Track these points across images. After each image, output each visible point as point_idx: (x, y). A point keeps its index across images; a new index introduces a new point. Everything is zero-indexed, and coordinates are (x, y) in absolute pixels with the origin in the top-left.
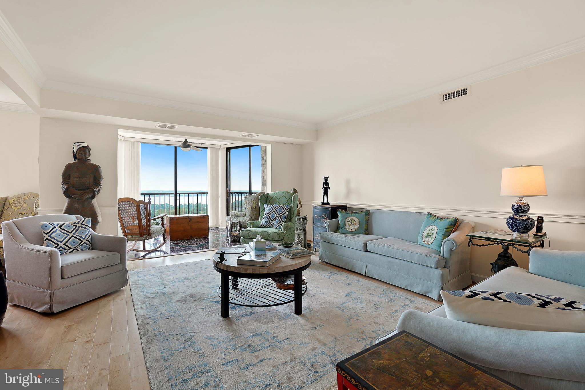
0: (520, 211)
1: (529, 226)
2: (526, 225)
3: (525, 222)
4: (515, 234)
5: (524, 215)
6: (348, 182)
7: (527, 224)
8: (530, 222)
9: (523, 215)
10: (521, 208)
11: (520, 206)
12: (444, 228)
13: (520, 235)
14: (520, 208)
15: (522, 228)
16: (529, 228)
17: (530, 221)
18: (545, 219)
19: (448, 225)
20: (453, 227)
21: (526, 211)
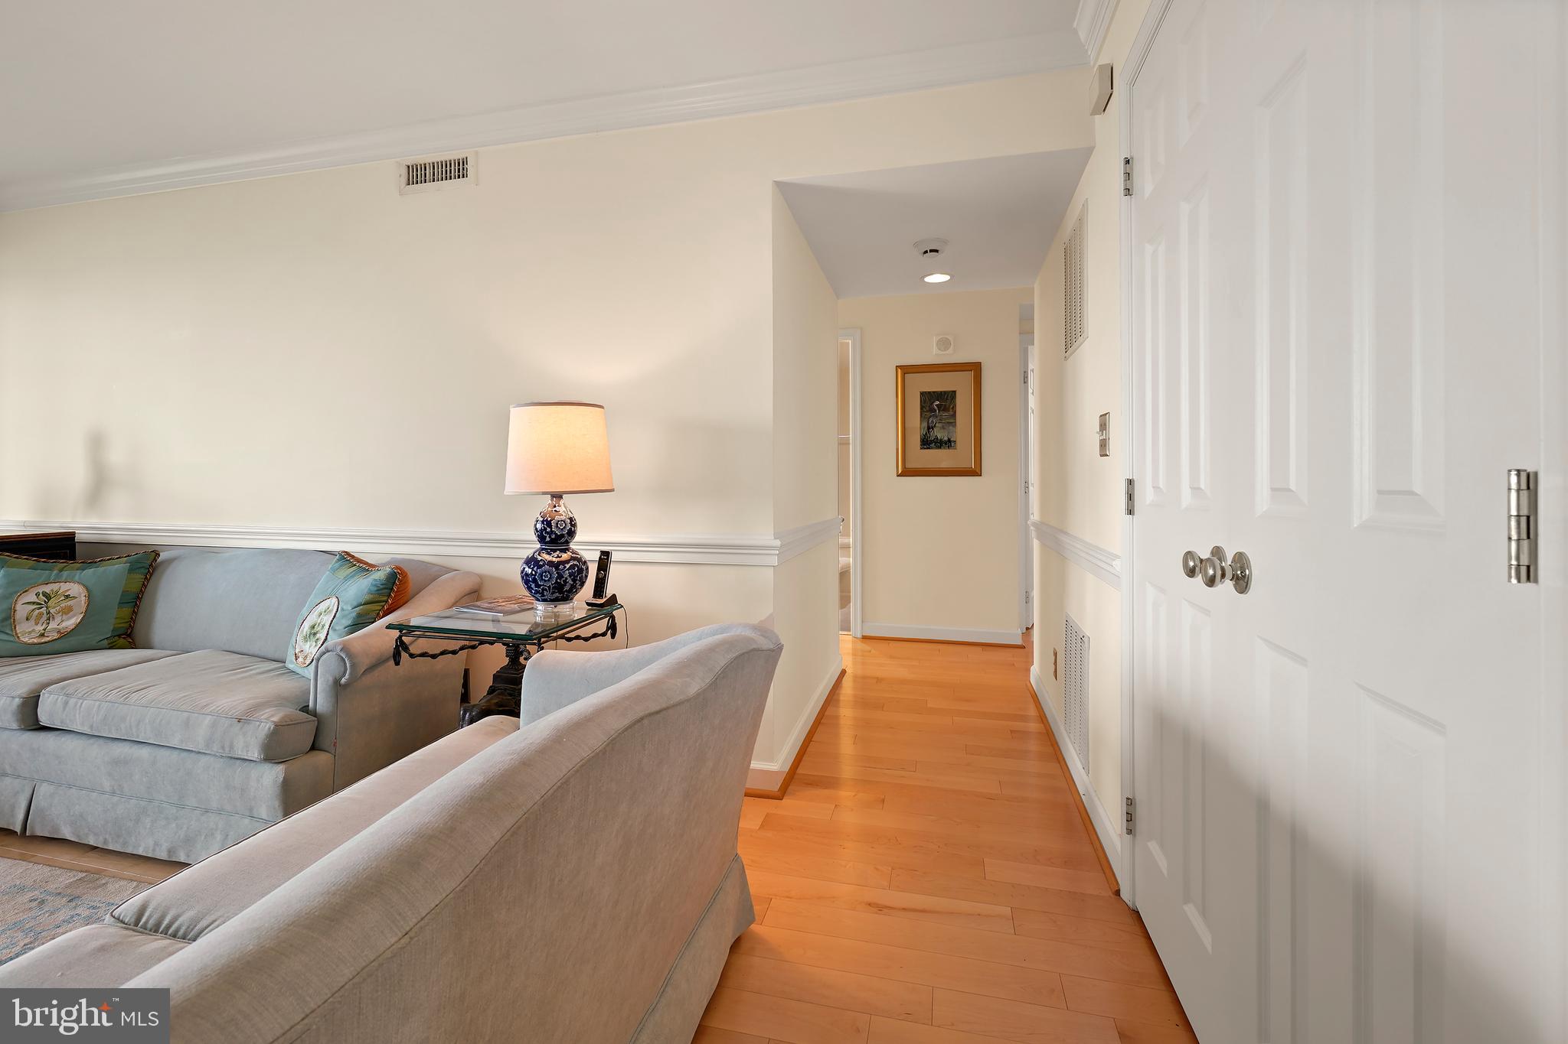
0: (548, 539)
1: (565, 581)
2: (557, 579)
3: (557, 568)
4: (540, 607)
5: (558, 549)
6: (96, 444)
7: (560, 576)
8: (568, 569)
9: (555, 551)
10: (551, 528)
11: (549, 524)
12: (355, 604)
13: (556, 610)
14: (548, 530)
15: (549, 587)
16: (567, 588)
17: (568, 566)
18: (615, 557)
19: (370, 592)
20: (385, 598)
21: (562, 536)
